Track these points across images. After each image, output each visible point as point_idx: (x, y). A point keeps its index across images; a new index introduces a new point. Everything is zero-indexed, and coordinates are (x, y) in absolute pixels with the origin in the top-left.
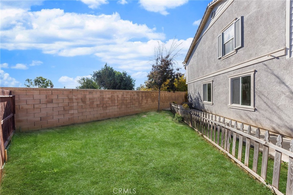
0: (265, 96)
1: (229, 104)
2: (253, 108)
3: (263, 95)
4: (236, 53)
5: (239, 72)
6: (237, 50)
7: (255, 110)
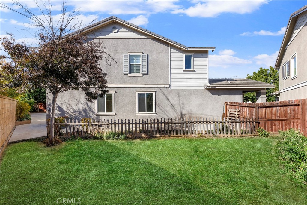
0: (161, 106)
1: (137, 112)
2: (155, 113)
3: (160, 105)
4: (143, 76)
5: (145, 90)
6: (143, 74)
7: (156, 114)
